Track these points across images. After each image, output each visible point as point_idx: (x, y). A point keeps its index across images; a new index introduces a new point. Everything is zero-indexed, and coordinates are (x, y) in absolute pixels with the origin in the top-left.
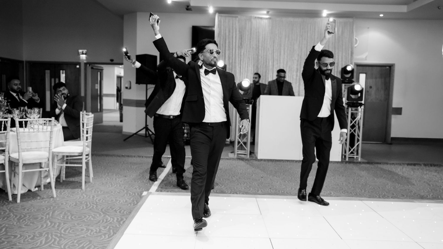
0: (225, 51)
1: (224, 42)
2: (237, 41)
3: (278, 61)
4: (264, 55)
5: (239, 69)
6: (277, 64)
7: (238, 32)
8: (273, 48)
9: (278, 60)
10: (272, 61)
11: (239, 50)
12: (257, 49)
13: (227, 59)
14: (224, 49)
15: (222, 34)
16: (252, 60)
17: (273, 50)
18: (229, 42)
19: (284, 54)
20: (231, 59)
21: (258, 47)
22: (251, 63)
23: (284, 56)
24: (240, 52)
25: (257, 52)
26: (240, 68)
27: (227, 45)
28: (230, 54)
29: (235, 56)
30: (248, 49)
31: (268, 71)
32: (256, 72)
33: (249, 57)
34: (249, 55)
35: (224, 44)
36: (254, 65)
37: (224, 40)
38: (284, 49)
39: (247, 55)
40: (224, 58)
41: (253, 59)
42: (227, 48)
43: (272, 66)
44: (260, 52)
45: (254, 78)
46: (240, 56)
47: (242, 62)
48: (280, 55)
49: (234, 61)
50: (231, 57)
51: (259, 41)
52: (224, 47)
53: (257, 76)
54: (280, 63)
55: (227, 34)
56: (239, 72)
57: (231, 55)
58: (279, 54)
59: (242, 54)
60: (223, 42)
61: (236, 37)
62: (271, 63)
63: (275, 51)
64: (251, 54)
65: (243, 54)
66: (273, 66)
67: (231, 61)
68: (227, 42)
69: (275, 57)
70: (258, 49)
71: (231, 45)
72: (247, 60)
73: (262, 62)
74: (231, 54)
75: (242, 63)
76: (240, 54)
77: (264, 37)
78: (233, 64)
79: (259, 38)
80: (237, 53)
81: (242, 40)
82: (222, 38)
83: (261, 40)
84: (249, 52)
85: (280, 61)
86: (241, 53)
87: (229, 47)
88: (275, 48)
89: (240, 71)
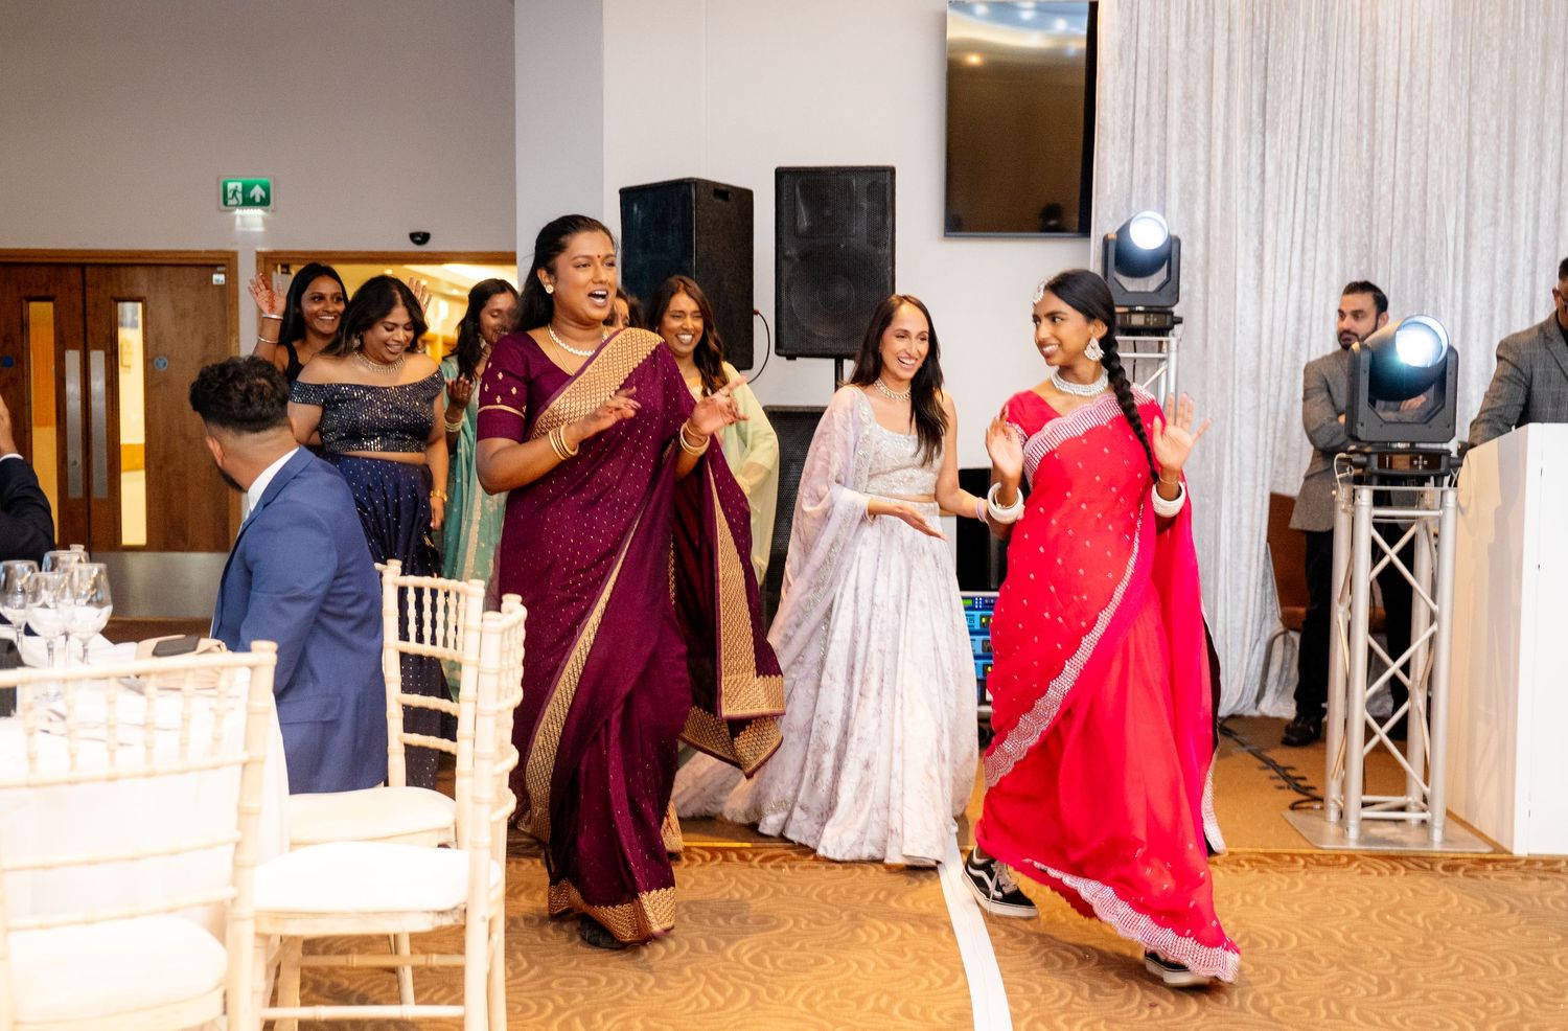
0: (1164, 154)
1: (1155, 93)
2: (1240, 86)
3: (1496, 209)
4: (1408, 174)
5: (1252, 261)
6: (1495, 223)
7: (1240, 34)
8: (1470, 123)
9: (1496, 199)
10: (1462, 209)
11: (1249, 147)
12: (1365, 132)
13: (1174, 203)
14: (1155, 142)
15: (1144, 43)
16: (1329, 204)
17: (1470, 134)
18: (1188, 97)
19: (1540, 159)
20: (1200, 201)
21: (1373, 121)
22: (1328, 219)
23: (1539, 173)
24: (1255, 159)
25: (1365, 155)
26: (1260, 259)
27: (1175, 116)
28: (1193, 168)
29: (1226, 180)
30: (1307, 133)
31: (1436, 273)
32: (1355, 277)
33: (1313, 184)
34: (1313, 175)
35: (1155, 108)
36: (1343, 238)
37: (1156, 81)
38: (1541, 127)
39: (1302, 173)
40: (1154, 197)
41: (1335, 194)
42: (1174, 135)
43: (1461, 241)
44: (1385, 150)
45: (1342, 314)
46: (1255, 184)
47: (1269, 215)
48: (1512, 167)
49: (1217, 212)
50: (1201, 190)
51: (1374, 85)
52: (1156, 130)
53: (1364, 301)
54: (1513, 217)
55: (1177, 45)
56: (1252, 282)
57: (1201, 180)
58: (1504, 167)
59: (1270, 168)
60: (1149, 93)
61: (1229, 61)
62: (1457, 219)
63: (1477, 142)
64: (1325, 163)
65: (1279, 168)
66: (1468, 235)
67: (1200, 216)
68: (1176, 92)
69: (1477, 176)
70: (1373, 131)
71: (1201, 116)
72: (1300, 206)
73: (1399, 215)
74: (1201, 168)
75: (1269, 225)
76: (1256, 171)
77: (1407, 56)
78: (1216, 231)
79: (1375, 66)
80: (1237, 163)
81: (1271, 80)
82: (1143, 69)
83: (1391, 76)
84: (1315, 154)
85: (1512, 206)
86: (1263, 164)
87: (1188, 123)
88: (1478, 126)
89: (1260, 279)
